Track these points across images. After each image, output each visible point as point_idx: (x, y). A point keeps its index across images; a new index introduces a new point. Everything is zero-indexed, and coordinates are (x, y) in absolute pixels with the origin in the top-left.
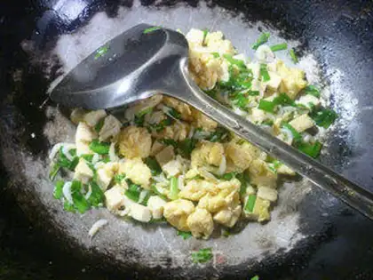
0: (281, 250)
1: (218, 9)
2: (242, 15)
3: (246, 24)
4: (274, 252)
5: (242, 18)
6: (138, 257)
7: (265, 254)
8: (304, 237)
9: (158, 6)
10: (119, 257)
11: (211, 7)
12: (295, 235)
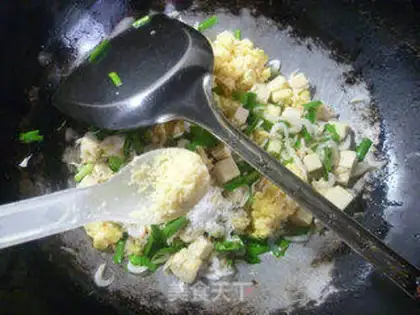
0: (312, 302)
1: (263, 18)
2: (290, 28)
3: (293, 41)
4: (304, 305)
5: (290, 32)
6: (164, 302)
7: (295, 305)
8: (336, 291)
9: (194, 11)
10: (143, 302)
11: (256, 16)
12: (327, 288)
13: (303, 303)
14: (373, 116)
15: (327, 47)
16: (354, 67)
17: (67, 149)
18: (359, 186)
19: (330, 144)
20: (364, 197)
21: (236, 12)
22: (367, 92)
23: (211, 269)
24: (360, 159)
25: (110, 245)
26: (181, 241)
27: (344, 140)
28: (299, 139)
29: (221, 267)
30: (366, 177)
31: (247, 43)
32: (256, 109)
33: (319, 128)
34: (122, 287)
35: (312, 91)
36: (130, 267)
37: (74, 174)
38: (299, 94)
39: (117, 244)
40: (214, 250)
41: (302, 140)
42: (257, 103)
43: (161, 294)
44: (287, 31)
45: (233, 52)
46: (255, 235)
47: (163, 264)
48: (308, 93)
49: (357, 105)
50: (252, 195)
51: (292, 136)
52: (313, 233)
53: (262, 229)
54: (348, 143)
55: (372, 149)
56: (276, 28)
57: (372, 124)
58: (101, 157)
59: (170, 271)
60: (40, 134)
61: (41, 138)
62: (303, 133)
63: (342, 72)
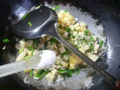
0: (86, 88)
1: (73, 6)
3: (81, 13)
4: (84, 88)
6: (44, 88)
7: (81, 89)
8: (93, 84)
9: (53, 4)
10: (38, 88)
11: (71, 6)
12: (91, 84)
14: (104, 34)
15: (91, 14)
16: (99, 20)
17: (17, 44)
18: (100, 54)
19: (92, 42)
20: (102, 57)
21: (65, 5)
22: (103, 28)
23: (58, 78)
24: (100, 47)
25: (29, 72)
26: (49, 70)
27: (96, 41)
28: (83, 41)
29: (61, 78)
30: (102, 52)
31: (68, 13)
32: (71, 32)
33: (89, 38)
34: (32, 83)
35: (87, 27)
36: (35, 78)
37: (18, 51)
38: (83, 28)
39: (31, 71)
40: (58, 73)
42: (71, 31)
43: (43, 85)
44: (79, 10)
45: (64, 16)
46: (70, 68)
47: (44, 76)
48: (85, 28)
49: (100, 31)
50: (69, 57)
51: (81, 40)
52: (87, 68)
53: (72, 66)
54: (97, 42)
55: (104, 44)
56: (76, 9)
57: (104, 36)
58: (26, 46)
59: (46, 79)
60: (9, 40)
61: (9, 41)
62: (84, 39)
63: (95, 22)
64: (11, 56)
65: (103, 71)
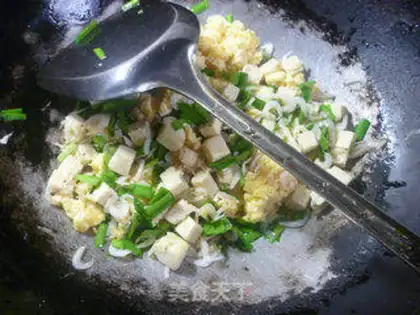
0: (309, 289)
1: (254, 3)
2: (282, 12)
3: (286, 24)
5: (283, 16)
6: (146, 288)
7: (291, 292)
8: (335, 277)
10: (124, 287)
12: (325, 274)
13: (299, 290)
14: (370, 96)
15: (320, 28)
16: (348, 47)
17: (51, 130)
18: (358, 168)
19: (327, 124)
20: (364, 179)
22: (364, 73)
23: (200, 255)
24: (358, 140)
25: (91, 228)
26: (168, 222)
27: (341, 121)
28: (293, 119)
29: (211, 253)
30: (365, 159)
31: (238, 24)
32: (249, 89)
33: (314, 108)
34: (103, 269)
35: (307, 74)
36: (112, 251)
37: (57, 155)
38: (293, 76)
39: (97, 227)
40: (203, 234)
41: (297, 120)
42: (250, 84)
43: (145, 280)
44: (279, 15)
45: (223, 35)
46: (245, 218)
47: (150, 247)
48: (302, 75)
49: (354, 87)
50: (243, 176)
51: (285, 115)
52: (310, 217)
53: (254, 212)
54: (345, 123)
55: (370, 130)
56: (268, 12)
57: (370, 104)
58: (85, 137)
59: (155, 258)
60: (24, 112)
61: (24, 116)
62: (297, 112)
63: (336, 53)
64: (28, 170)
65: (369, 213)
